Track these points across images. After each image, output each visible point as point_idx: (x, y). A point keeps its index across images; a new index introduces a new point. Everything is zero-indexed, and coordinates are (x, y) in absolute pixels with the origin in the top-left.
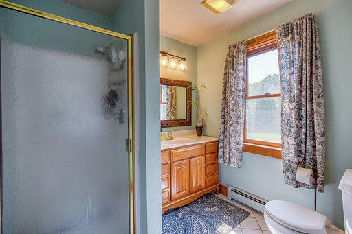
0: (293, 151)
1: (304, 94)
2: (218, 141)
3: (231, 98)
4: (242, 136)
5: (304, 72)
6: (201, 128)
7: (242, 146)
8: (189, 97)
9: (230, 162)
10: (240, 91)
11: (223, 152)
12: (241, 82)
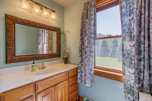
0: (133, 78)
1: (142, 34)
2: (77, 68)
3: (86, 39)
4: (93, 65)
5: (143, 16)
6: (67, 58)
7: (93, 71)
8: (59, 38)
9: (85, 83)
10: (92, 34)
11: (81, 75)
12: (93, 28)
